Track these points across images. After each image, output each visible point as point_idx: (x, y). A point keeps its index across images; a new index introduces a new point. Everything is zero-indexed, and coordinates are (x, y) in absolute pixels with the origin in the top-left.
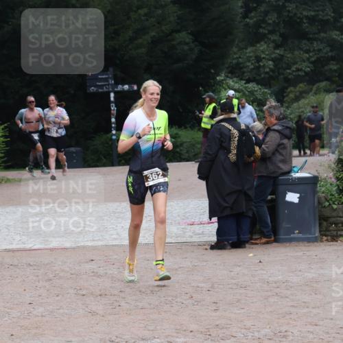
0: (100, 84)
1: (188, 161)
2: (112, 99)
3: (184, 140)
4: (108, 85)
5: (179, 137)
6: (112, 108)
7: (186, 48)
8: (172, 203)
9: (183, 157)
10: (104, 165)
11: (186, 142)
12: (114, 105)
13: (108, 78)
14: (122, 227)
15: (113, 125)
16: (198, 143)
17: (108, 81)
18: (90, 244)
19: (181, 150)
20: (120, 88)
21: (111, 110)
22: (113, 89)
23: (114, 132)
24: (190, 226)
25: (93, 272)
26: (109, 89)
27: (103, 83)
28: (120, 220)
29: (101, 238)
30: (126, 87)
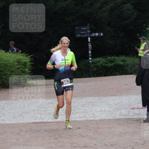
0: (82, 33)
1: (131, 74)
2: (89, 41)
3: (129, 63)
4: (87, 33)
5: (126, 61)
6: (89, 46)
7: (130, 12)
8: (122, 97)
9: (128, 72)
10: (85, 77)
11: (130, 64)
12: (90, 44)
13: (86, 29)
14: (95, 110)
15: (90, 55)
16: (136, 64)
17: (87, 31)
18: (78, 119)
19: (127, 68)
20: (93, 34)
21: (88, 47)
22: (90, 35)
23: (90, 59)
24: (132, 110)
25: (80, 134)
26: (87, 35)
27: (84, 32)
28: (94, 107)
29: (84, 116)
30: (97, 34)
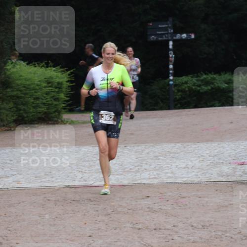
0: (160, 33)
2: (171, 47)
4: (167, 34)
5: (232, 83)
6: (171, 56)
8: (224, 144)
10: (161, 109)
12: (172, 52)
13: (167, 27)
14: (177, 166)
15: (171, 72)
17: (167, 30)
19: (233, 95)
20: (178, 36)
21: (169, 57)
22: (172, 37)
23: (171, 78)
24: (239, 167)
25: (149, 208)
26: (168, 37)
27: (162, 32)
28: (175, 160)
29: (156, 176)
30: (184, 36)
